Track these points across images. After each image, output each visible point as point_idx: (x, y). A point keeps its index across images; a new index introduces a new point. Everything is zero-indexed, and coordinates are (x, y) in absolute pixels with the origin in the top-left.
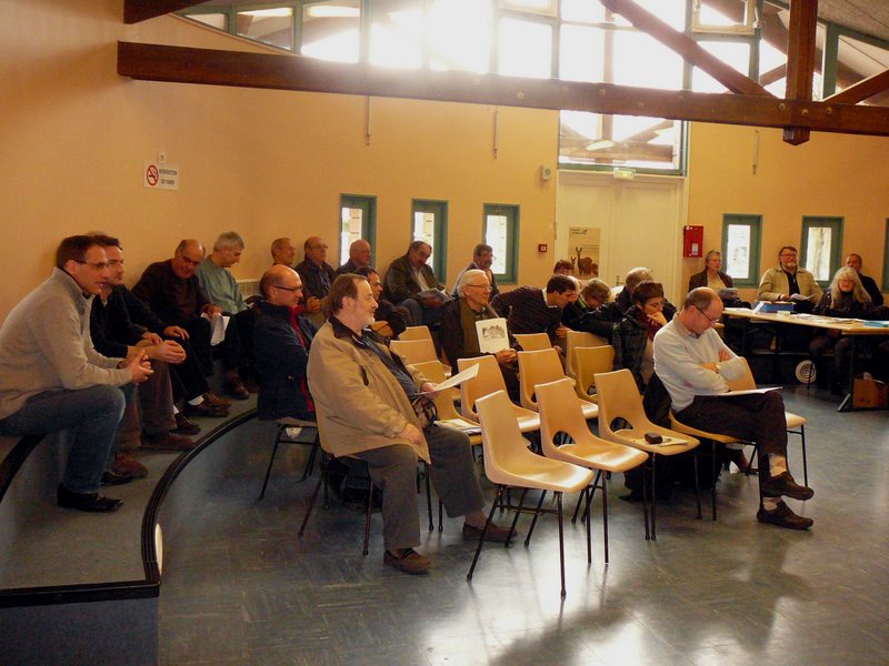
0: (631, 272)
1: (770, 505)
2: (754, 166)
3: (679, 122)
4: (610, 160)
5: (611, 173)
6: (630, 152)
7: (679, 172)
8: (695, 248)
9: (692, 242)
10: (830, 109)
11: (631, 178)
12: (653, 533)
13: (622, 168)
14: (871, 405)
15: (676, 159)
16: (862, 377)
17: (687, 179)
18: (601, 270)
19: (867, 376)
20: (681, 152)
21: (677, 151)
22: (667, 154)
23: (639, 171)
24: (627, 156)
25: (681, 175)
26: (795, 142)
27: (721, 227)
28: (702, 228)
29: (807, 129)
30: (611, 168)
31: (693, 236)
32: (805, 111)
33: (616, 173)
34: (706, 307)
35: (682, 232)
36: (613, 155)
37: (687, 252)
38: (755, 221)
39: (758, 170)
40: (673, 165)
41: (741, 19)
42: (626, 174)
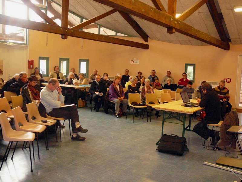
0: (21, 73)
1: (75, 135)
2: (47, 44)
3: (26, 29)
4: (5, 40)
5: (5, 43)
6: (11, 38)
7: (26, 44)
8: (31, 66)
9: (31, 64)
10: (72, 31)
11: (12, 45)
12: (48, 148)
13: (9, 42)
14: (81, 106)
15: (25, 41)
16: (79, 99)
17: (28, 47)
18: (4, 72)
19: (80, 99)
20: (27, 39)
21: (25, 38)
22: (22, 39)
23: (15, 43)
24: (10, 38)
25: (27, 45)
26: (64, 39)
27: (38, 60)
28: (33, 61)
29: (67, 35)
30: (6, 42)
31: (31, 63)
32: (66, 30)
33: (8, 43)
34: (55, 84)
35: (27, 61)
36: (6, 38)
37: (29, 67)
38: (47, 59)
39: (48, 45)
40: (25, 42)
41: (42, 3)
42: (11, 44)
